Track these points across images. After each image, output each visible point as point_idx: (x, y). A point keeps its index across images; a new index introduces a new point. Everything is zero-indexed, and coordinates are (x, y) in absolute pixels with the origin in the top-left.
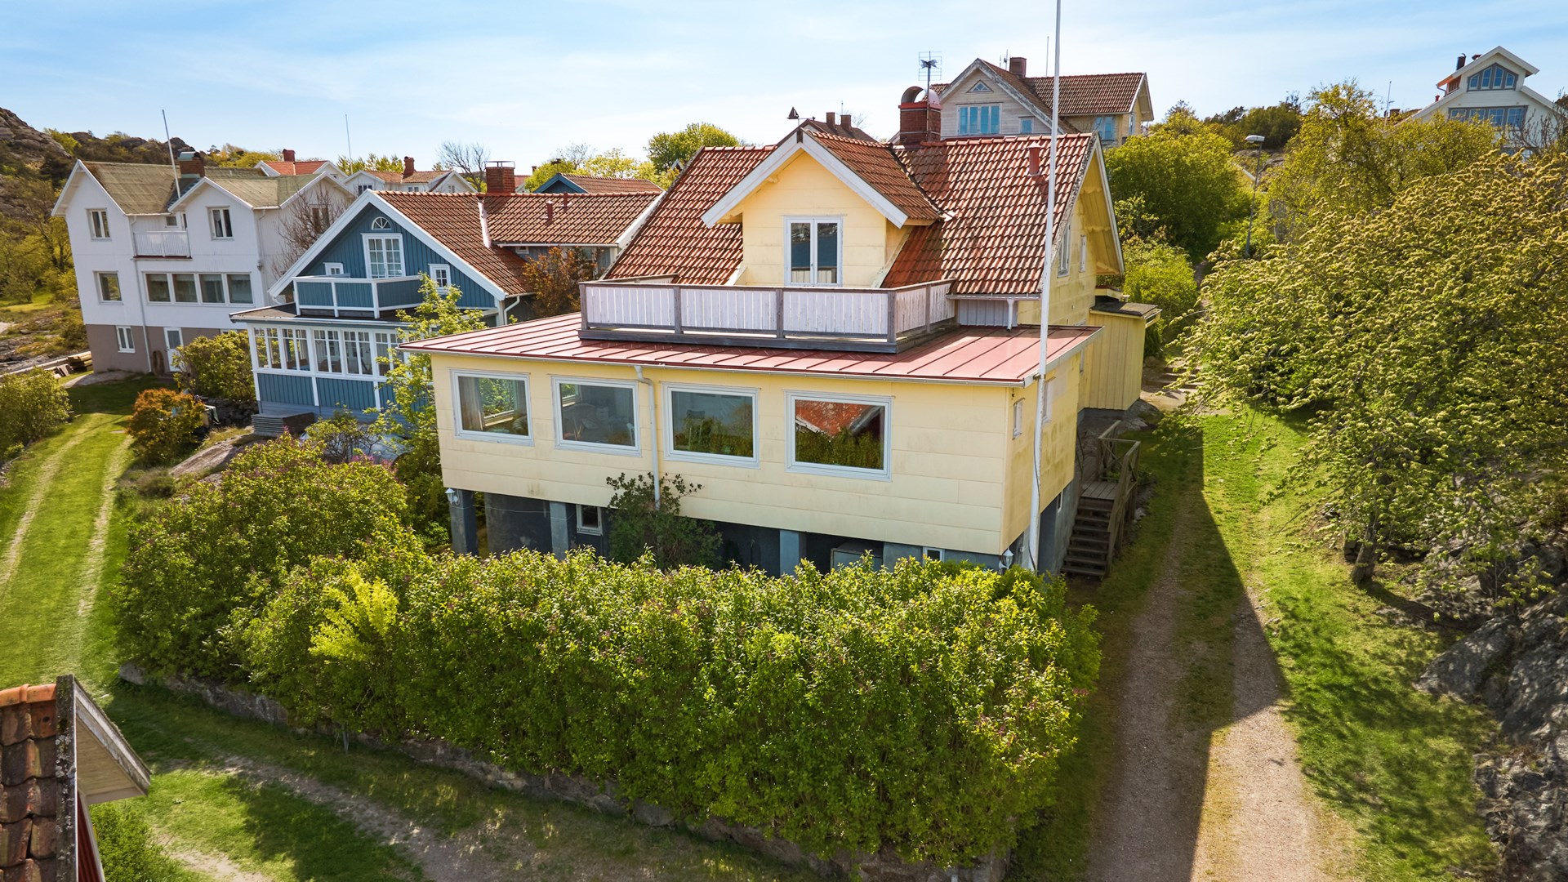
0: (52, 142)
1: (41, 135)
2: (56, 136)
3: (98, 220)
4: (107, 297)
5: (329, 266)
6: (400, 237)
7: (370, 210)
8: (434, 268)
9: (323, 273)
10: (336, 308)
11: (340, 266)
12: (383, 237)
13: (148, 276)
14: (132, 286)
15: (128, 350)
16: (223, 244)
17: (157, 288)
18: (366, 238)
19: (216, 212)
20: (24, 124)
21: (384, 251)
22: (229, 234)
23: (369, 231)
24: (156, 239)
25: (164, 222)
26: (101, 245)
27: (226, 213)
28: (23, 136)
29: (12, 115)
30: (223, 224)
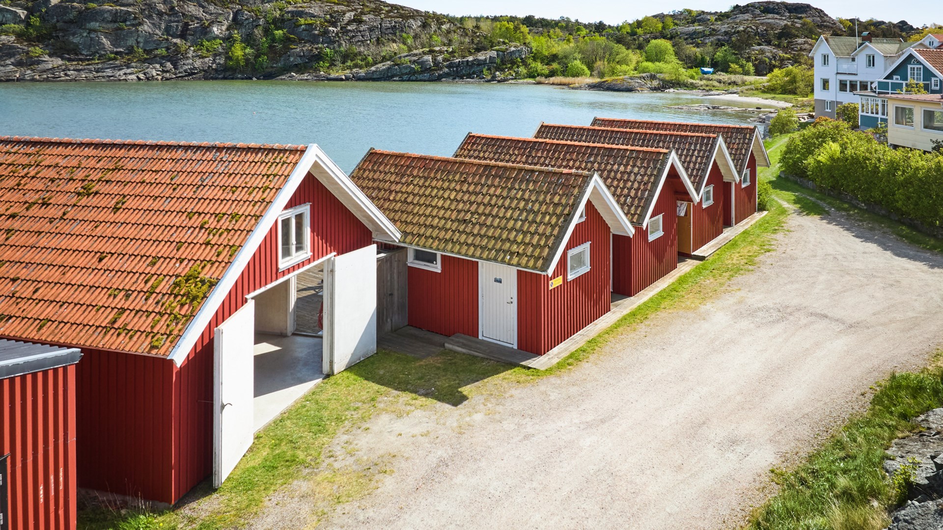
0: (838, 24)
1: (833, 20)
2: (841, 22)
3: (825, 59)
4: (824, 88)
5: (895, 77)
6: (922, 67)
7: (911, 56)
8: (933, 79)
9: (892, 79)
10: (890, 91)
11: (899, 77)
12: (916, 66)
13: (841, 81)
14: (834, 85)
15: (829, 110)
16: (871, 69)
17: (843, 86)
18: (909, 66)
19: (870, 57)
20: (827, 15)
21: (916, 72)
22: (873, 65)
23: (910, 64)
24: (845, 67)
25: (851, 60)
26: (825, 68)
27: (873, 57)
28: (825, 21)
29: (822, 11)
30: (871, 61)
